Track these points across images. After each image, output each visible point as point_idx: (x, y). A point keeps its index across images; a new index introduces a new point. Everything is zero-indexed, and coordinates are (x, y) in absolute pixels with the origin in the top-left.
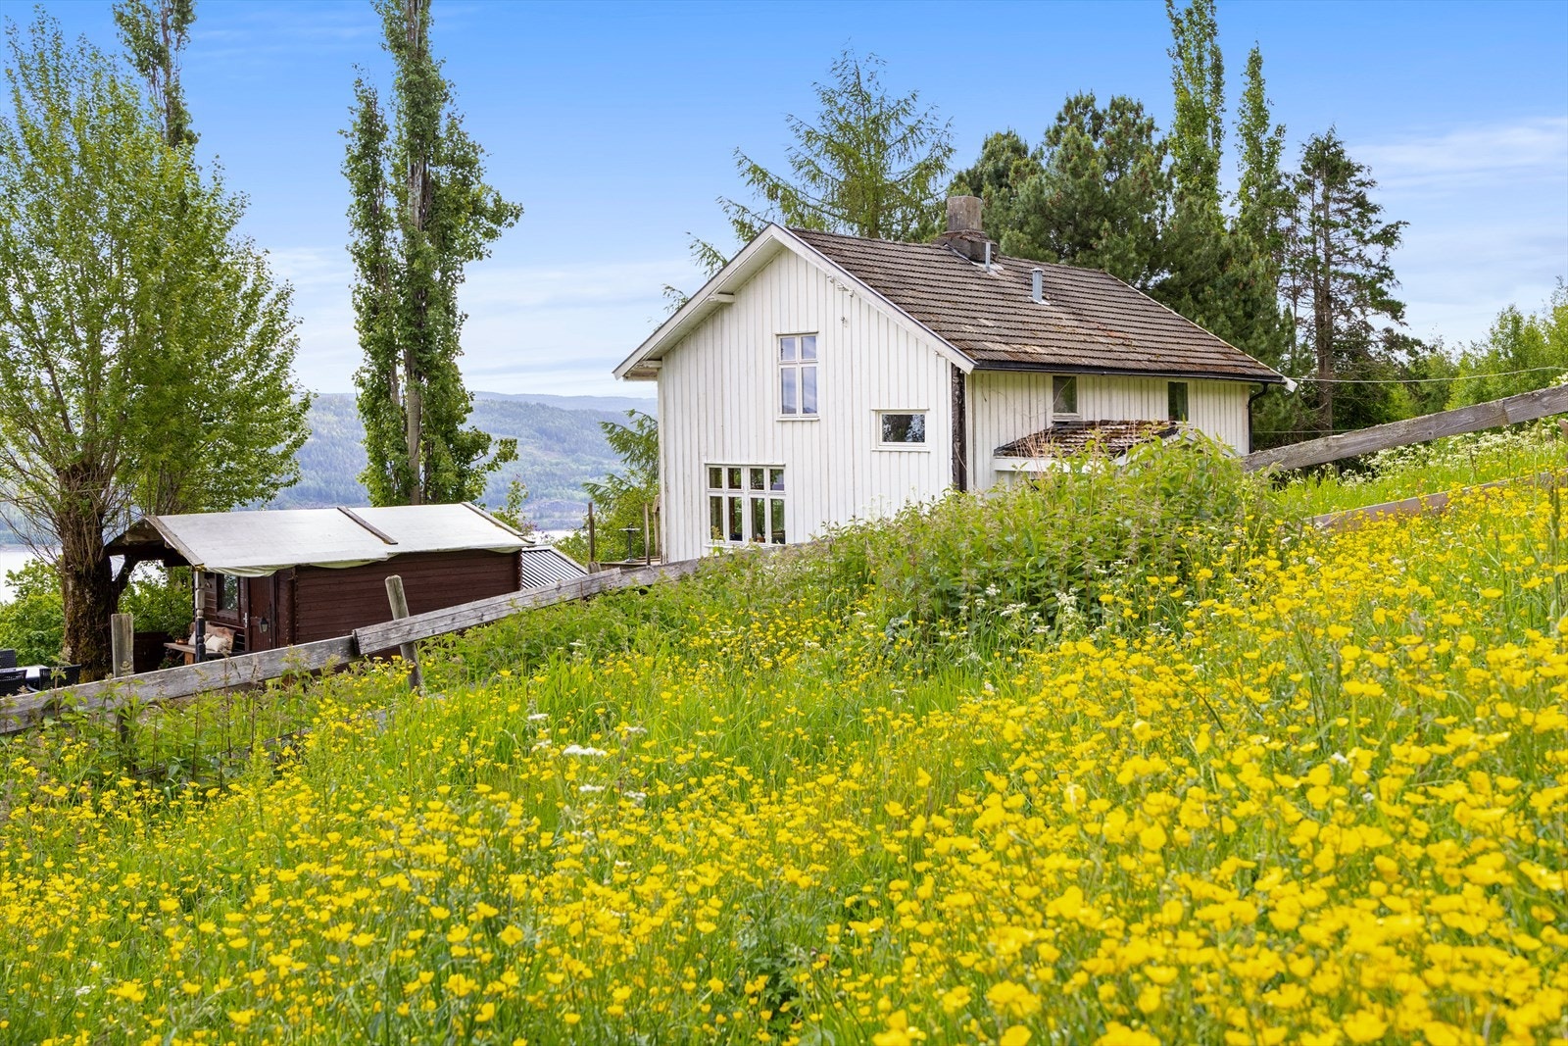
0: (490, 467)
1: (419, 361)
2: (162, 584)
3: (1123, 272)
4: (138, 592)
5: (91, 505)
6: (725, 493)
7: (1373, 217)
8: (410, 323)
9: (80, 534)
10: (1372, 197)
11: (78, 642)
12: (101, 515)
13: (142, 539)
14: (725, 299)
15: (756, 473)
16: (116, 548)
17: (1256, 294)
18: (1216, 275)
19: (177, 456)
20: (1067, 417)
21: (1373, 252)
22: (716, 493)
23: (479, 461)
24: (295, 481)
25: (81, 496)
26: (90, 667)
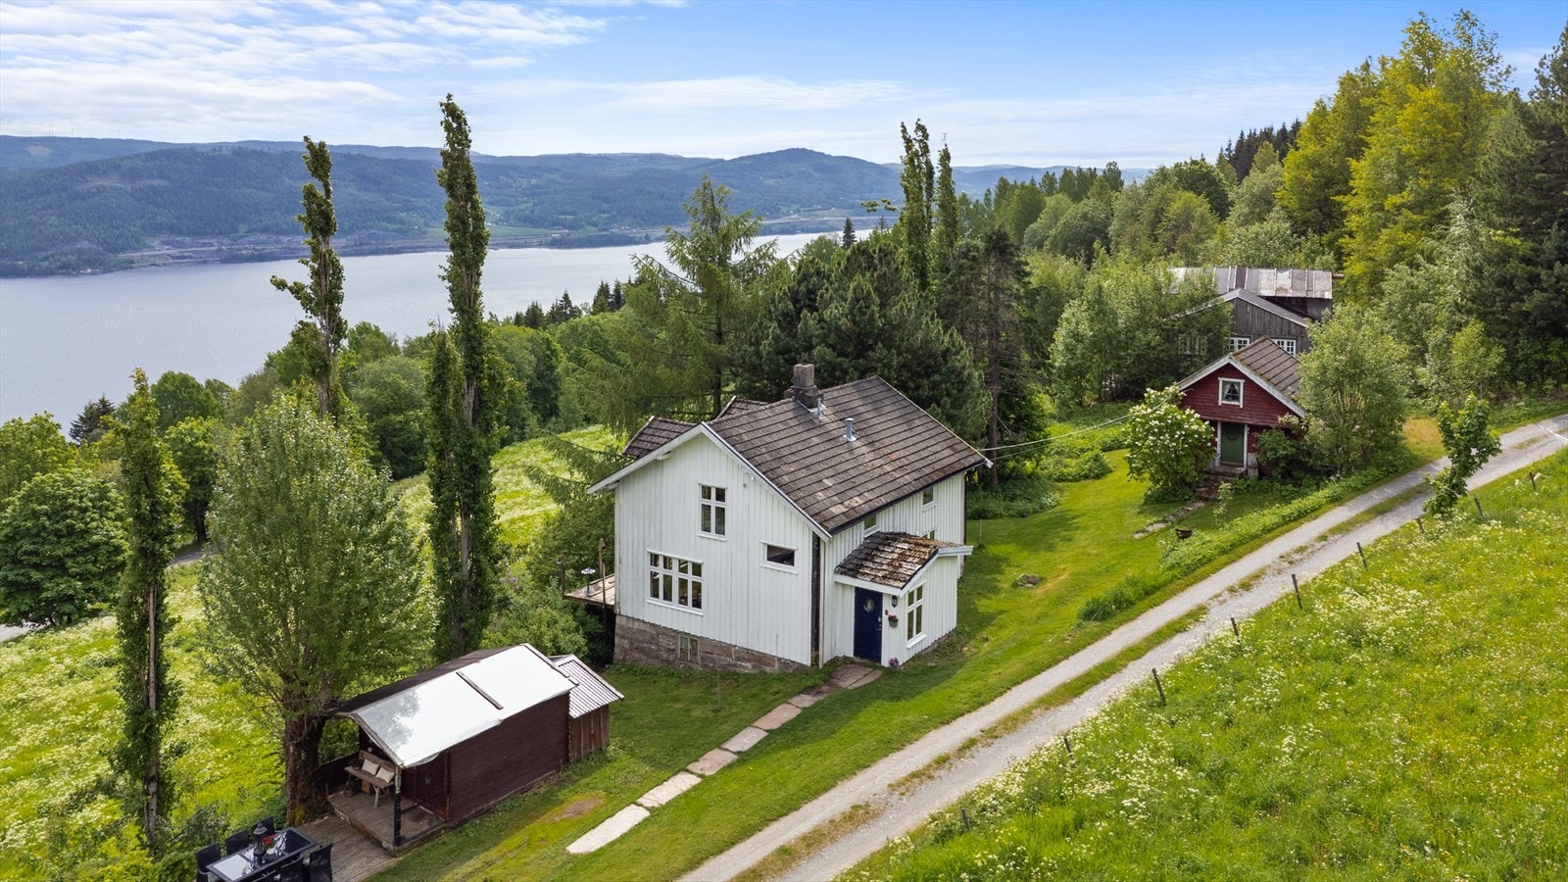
6: (661, 571)
14: (666, 457)
15: (681, 562)
20: (871, 530)
22: (654, 569)
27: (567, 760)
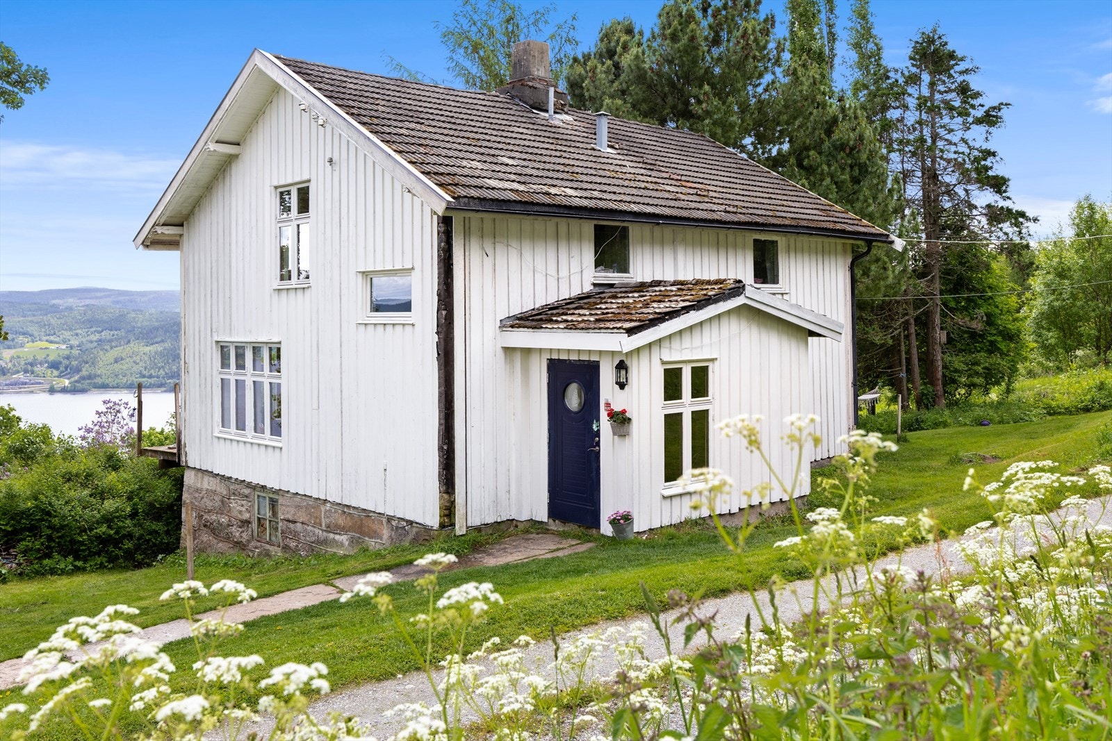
3: (725, 135)
6: (232, 374)
7: (976, 102)
10: (975, 83)
14: (228, 150)
15: (256, 350)
17: (864, 157)
18: (822, 141)
20: (612, 277)
21: (977, 135)
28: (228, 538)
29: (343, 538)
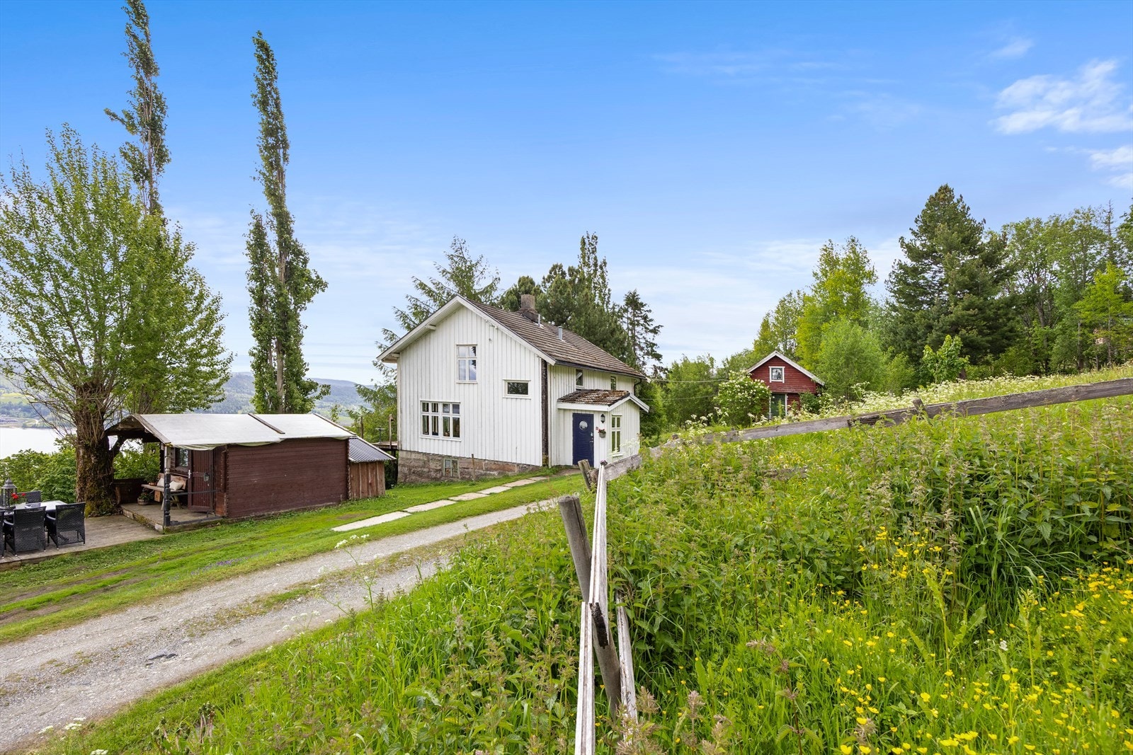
0: (318, 398)
1: (283, 346)
2: (140, 451)
4: (125, 455)
5: (96, 407)
6: (430, 414)
7: (650, 323)
8: (279, 327)
9: (88, 423)
10: (650, 316)
11: (86, 484)
12: (103, 413)
13: (129, 427)
14: (432, 328)
15: (445, 405)
16: (111, 431)
19: (152, 382)
20: (580, 387)
21: (650, 336)
22: (426, 414)
23: (312, 394)
24: (223, 399)
25: (90, 402)
26: (93, 499)
27: (347, 498)
28: (428, 477)
29: (495, 473)
